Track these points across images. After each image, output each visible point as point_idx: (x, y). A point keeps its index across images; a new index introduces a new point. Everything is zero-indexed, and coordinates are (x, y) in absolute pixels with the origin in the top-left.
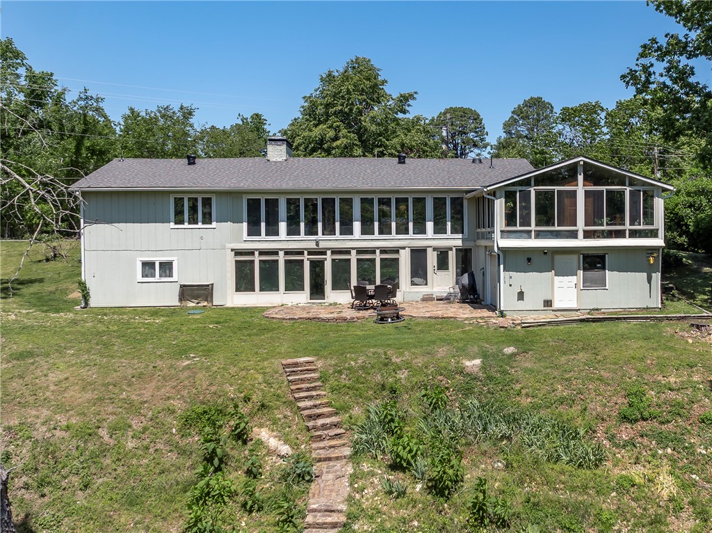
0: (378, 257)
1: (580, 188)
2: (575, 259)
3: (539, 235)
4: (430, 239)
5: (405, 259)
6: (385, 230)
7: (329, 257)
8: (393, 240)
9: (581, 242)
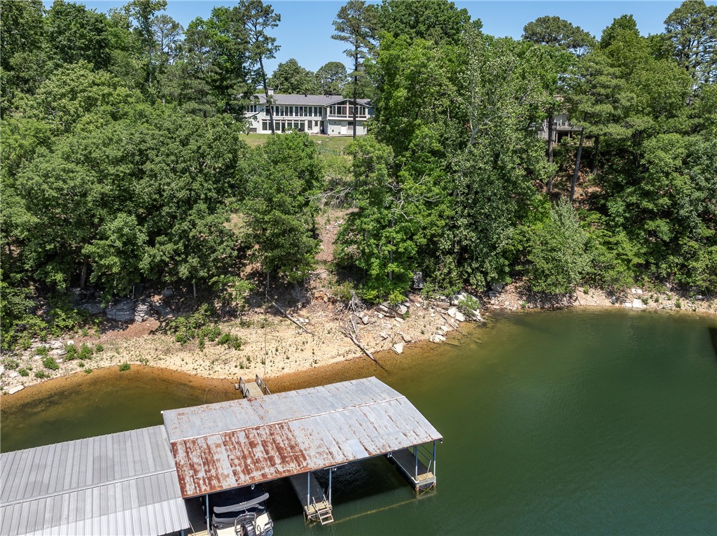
0: (299, 122)
1: (348, 106)
2: (347, 123)
3: (338, 117)
4: (313, 118)
5: (306, 123)
6: (301, 115)
7: (287, 122)
8: (303, 118)
9: (348, 119)
